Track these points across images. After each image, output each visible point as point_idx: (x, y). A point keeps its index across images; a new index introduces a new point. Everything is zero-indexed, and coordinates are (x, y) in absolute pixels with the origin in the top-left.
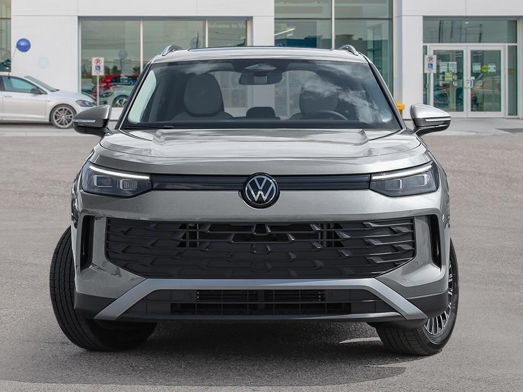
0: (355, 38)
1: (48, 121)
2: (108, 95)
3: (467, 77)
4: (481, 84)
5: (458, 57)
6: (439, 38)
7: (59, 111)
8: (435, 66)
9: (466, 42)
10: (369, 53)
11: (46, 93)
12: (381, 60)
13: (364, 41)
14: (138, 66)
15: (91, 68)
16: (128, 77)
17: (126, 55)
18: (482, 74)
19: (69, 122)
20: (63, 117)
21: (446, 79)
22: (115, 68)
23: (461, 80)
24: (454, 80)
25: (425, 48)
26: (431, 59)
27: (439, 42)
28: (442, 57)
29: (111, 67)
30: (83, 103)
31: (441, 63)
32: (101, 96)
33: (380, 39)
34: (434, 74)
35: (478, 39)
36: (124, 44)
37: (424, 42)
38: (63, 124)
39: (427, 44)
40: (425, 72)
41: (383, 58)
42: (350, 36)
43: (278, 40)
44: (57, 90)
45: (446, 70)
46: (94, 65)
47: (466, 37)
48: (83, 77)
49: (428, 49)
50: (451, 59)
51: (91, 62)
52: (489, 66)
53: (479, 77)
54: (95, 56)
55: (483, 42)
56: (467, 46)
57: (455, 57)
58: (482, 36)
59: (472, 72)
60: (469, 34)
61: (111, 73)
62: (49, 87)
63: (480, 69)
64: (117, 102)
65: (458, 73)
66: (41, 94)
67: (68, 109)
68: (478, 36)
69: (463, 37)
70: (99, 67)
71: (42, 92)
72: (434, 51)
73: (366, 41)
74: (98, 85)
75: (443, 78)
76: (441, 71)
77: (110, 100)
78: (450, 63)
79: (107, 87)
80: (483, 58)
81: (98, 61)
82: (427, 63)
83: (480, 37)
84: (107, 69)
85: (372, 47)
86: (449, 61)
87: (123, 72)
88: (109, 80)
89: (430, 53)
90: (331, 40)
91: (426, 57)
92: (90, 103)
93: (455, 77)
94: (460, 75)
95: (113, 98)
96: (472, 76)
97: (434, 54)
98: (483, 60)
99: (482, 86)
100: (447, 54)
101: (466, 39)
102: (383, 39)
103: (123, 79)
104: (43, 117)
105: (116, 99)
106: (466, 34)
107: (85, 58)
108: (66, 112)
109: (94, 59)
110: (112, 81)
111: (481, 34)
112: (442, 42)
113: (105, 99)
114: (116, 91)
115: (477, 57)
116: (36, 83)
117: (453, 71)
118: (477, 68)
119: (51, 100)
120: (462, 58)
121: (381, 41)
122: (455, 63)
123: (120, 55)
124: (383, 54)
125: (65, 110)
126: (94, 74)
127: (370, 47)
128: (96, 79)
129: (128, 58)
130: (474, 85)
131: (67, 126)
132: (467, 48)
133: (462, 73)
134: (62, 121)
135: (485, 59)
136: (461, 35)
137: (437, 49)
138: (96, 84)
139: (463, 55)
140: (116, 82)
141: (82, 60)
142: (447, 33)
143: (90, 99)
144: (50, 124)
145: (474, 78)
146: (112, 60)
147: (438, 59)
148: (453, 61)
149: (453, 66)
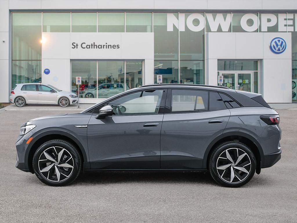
0: (188, 68)
1: (57, 104)
2: (83, 93)
3: (236, 85)
4: (242, 88)
5: (233, 76)
6: (224, 68)
7: (62, 99)
8: (222, 81)
9: (236, 70)
10: (194, 75)
11: (57, 92)
12: (200, 78)
13: (192, 70)
14: (96, 80)
15: (76, 81)
16: (92, 85)
17: (91, 76)
18: (242, 84)
19: (66, 104)
20: (64, 102)
21: (227, 86)
22: (86, 81)
23: (234, 86)
24: (230, 86)
25: (218, 73)
26: (221, 77)
27: (224, 70)
28: (226, 76)
29: (84, 81)
30: (72, 96)
31: (225, 79)
32: (80, 93)
33: (199, 69)
34: (222, 84)
35: (241, 69)
36: (90, 71)
37: (218, 70)
38: (64, 105)
39: (219, 71)
40: (218, 83)
41: (201, 77)
42: (186, 68)
43: (156, 69)
44: (61, 91)
45: (227, 82)
46: (77, 80)
47: (236, 68)
48: (72, 85)
49: (220, 73)
50: (229, 77)
51: (76, 79)
52: (246, 81)
53: (242, 85)
54: (77, 76)
55: (243, 70)
56: (236, 72)
57: (231, 76)
58: (243, 67)
59: (238, 83)
60: (237, 67)
61: (84, 83)
62: (58, 89)
63: (242, 82)
64: (87, 96)
65: (232, 83)
66: (54, 92)
67: (66, 99)
68: (241, 68)
69: (235, 68)
70: (79, 81)
71: (55, 91)
72: (222, 74)
73: (193, 70)
74: (79, 89)
75: (226, 85)
76: (225, 82)
77: (84, 95)
78: (229, 79)
79: (83, 89)
80: (243, 77)
81: (79, 78)
82: (219, 79)
83: (242, 68)
84: (82, 82)
85: (196, 72)
86: (228, 78)
87: (89, 83)
88: (83, 86)
89: (221, 75)
90: (178, 69)
91: (219, 76)
92: (75, 96)
93: (231, 85)
94: (233, 84)
95: (85, 94)
96: (238, 84)
97: (222, 75)
98: (243, 78)
99: (243, 89)
100: (228, 75)
101: (236, 69)
102: (200, 69)
103: (90, 86)
104: (55, 102)
105: (86, 94)
106: (236, 67)
107: (73, 77)
108: (65, 100)
109: (77, 77)
110: (84, 87)
111: (242, 67)
112: (226, 70)
113: (82, 94)
114: (86, 91)
115: (241, 76)
116: (53, 88)
117: (230, 82)
118: (241, 81)
119: (59, 95)
120: (234, 77)
121: (200, 70)
122: (231, 79)
123: (88, 76)
124: (200, 75)
125: (65, 99)
126: (77, 84)
127: (195, 72)
128: (78, 86)
129: (91, 77)
130: (239, 89)
131: (65, 106)
132: (236, 73)
133: (234, 83)
134: (63, 104)
135: (244, 78)
136: (234, 67)
137: (223, 73)
138: (78, 88)
139: (234, 76)
140: (86, 87)
141: (72, 78)
142: (228, 67)
143: (75, 94)
144: (58, 105)
145: (239, 85)
146: (85, 78)
147: (224, 77)
148: (230, 78)
149: (230, 80)
